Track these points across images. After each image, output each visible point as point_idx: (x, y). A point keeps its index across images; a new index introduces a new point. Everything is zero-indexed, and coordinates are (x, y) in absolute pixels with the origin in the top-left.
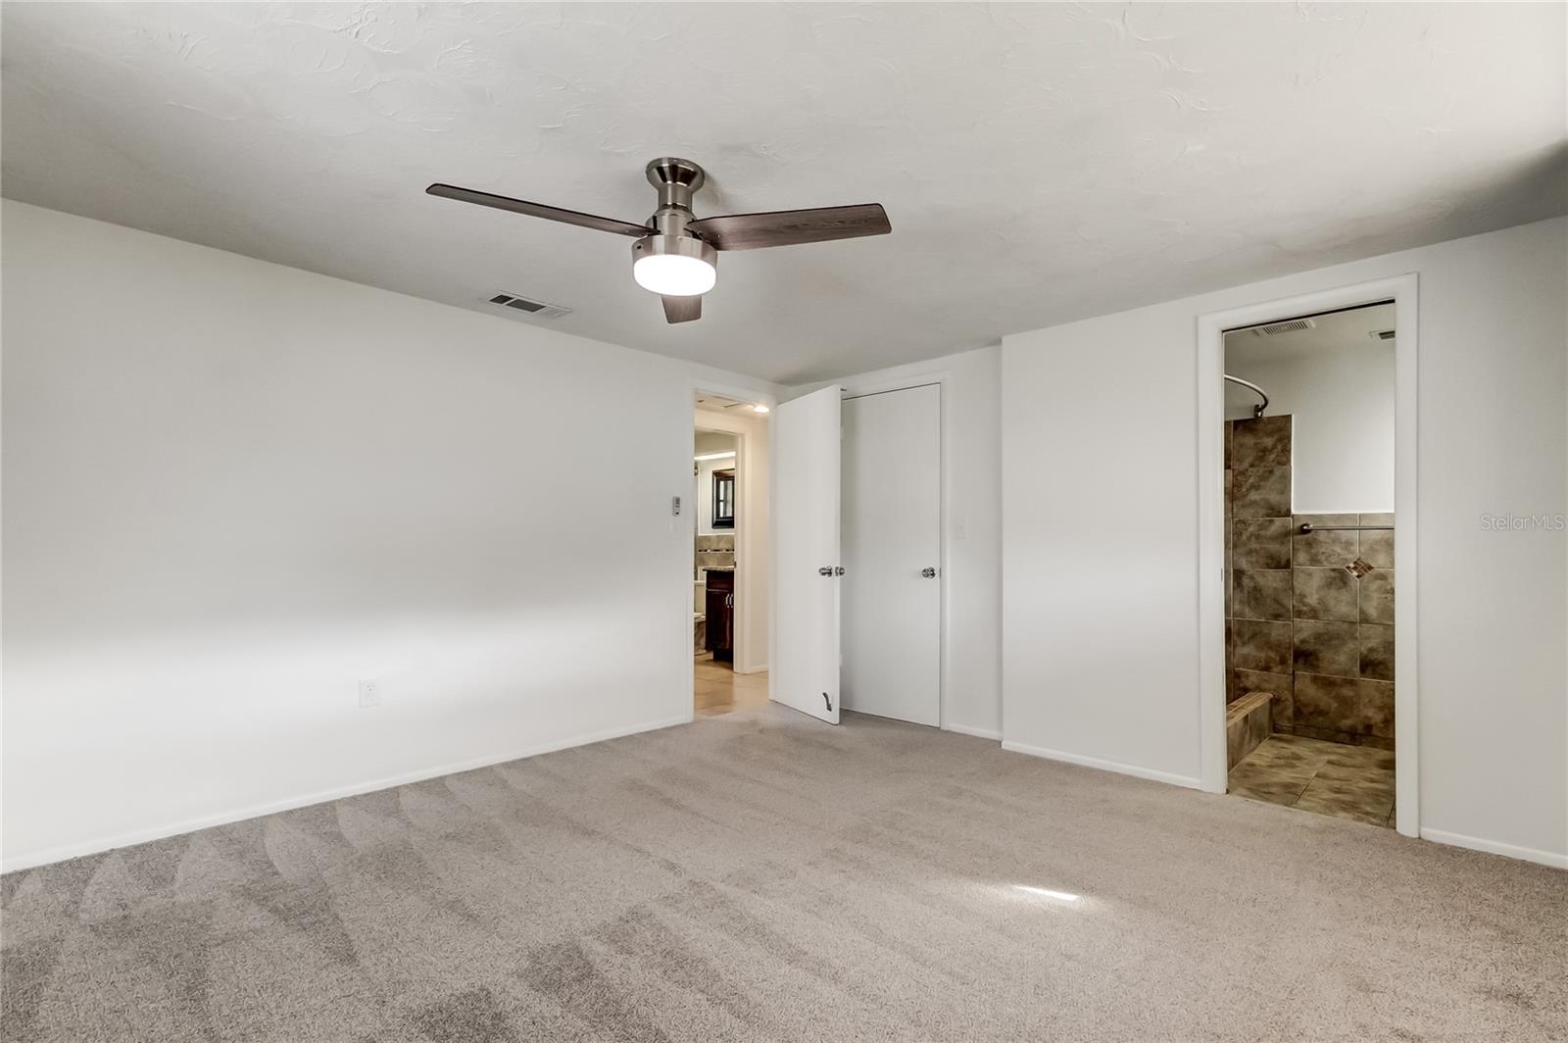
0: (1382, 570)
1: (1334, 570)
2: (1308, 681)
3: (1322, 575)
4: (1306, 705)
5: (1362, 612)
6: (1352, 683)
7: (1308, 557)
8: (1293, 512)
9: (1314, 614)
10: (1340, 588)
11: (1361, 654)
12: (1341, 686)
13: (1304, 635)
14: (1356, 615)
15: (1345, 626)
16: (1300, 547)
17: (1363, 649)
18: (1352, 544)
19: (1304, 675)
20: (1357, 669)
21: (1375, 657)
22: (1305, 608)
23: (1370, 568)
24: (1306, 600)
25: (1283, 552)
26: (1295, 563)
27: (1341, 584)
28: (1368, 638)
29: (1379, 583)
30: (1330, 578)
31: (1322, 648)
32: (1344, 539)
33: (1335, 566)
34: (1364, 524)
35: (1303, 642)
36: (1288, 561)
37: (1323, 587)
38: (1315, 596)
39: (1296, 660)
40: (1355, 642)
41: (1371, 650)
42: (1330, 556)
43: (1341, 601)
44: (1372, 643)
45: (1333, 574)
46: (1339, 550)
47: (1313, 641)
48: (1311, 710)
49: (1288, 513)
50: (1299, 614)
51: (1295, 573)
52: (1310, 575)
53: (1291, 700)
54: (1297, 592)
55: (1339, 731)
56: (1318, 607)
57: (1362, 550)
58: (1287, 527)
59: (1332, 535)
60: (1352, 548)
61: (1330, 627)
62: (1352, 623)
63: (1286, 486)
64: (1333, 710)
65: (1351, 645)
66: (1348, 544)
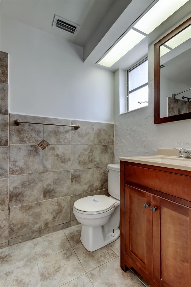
0: (53, 146)
1: (32, 146)
2: (17, 210)
3: (26, 149)
4: (15, 225)
5: (45, 167)
6: (40, 204)
7: (18, 139)
8: (10, 112)
9: (22, 171)
10: (35, 155)
11: (44, 188)
12: (35, 207)
13: (16, 184)
14: (42, 168)
15: (37, 175)
16: (13, 133)
17: (45, 186)
18: (40, 132)
19: (15, 208)
20: (42, 196)
21: (50, 188)
22: (16, 168)
23: (48, 145)
24: (17, 164)
25: (3, 135)
26: (10, 142)
27: (35, 153)
28: (47, 179)
29: (51, 151)
30: (30, 150)
31: (26, 189)
32: (37, 130)
33: (32, 144)
34: (46, 122)
35: (15, 188)
36: (7, 141)
37: (26, 155)
38: (22, 161)
39: (10, 201)
40: (42, 182)
41: (48, 185)
42: (30, 138)
43: (36, 162)
44: (48, 182)
45: (32, 148)
46: (34, 136)
47: (20, 186)
48: (19, 226)
49: (6, 113)
50: (13, 172)
51: (11, 148)
52: (20, 149)
53: (7, 225)
54: (12, 159)
55: (33, 232)
56: (24, 167)
57: (45, 135)
58: (5, 121)
59: (31, 127)
60: (40, 135)
61: (30, 177)
62: (40, 173)
63: (5, 96)
64: (30, 221)
65: (39, 185)
66: (39, 132)
